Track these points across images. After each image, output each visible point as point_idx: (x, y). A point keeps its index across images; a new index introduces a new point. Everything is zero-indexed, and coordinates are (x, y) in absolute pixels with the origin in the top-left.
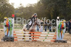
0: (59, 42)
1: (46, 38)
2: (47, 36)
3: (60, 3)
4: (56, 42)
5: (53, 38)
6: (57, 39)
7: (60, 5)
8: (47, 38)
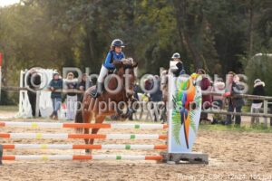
0: (177, 163)
1: (128, 148)
2: (133, 137)
3: (111, 6)
4: (164, 161)
5: (156, 148)
6: (170, 151)
7: (115, 11)
8: (132, 146)
